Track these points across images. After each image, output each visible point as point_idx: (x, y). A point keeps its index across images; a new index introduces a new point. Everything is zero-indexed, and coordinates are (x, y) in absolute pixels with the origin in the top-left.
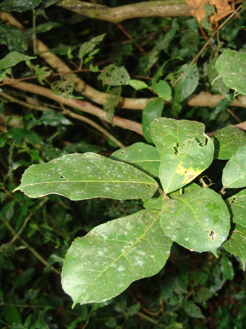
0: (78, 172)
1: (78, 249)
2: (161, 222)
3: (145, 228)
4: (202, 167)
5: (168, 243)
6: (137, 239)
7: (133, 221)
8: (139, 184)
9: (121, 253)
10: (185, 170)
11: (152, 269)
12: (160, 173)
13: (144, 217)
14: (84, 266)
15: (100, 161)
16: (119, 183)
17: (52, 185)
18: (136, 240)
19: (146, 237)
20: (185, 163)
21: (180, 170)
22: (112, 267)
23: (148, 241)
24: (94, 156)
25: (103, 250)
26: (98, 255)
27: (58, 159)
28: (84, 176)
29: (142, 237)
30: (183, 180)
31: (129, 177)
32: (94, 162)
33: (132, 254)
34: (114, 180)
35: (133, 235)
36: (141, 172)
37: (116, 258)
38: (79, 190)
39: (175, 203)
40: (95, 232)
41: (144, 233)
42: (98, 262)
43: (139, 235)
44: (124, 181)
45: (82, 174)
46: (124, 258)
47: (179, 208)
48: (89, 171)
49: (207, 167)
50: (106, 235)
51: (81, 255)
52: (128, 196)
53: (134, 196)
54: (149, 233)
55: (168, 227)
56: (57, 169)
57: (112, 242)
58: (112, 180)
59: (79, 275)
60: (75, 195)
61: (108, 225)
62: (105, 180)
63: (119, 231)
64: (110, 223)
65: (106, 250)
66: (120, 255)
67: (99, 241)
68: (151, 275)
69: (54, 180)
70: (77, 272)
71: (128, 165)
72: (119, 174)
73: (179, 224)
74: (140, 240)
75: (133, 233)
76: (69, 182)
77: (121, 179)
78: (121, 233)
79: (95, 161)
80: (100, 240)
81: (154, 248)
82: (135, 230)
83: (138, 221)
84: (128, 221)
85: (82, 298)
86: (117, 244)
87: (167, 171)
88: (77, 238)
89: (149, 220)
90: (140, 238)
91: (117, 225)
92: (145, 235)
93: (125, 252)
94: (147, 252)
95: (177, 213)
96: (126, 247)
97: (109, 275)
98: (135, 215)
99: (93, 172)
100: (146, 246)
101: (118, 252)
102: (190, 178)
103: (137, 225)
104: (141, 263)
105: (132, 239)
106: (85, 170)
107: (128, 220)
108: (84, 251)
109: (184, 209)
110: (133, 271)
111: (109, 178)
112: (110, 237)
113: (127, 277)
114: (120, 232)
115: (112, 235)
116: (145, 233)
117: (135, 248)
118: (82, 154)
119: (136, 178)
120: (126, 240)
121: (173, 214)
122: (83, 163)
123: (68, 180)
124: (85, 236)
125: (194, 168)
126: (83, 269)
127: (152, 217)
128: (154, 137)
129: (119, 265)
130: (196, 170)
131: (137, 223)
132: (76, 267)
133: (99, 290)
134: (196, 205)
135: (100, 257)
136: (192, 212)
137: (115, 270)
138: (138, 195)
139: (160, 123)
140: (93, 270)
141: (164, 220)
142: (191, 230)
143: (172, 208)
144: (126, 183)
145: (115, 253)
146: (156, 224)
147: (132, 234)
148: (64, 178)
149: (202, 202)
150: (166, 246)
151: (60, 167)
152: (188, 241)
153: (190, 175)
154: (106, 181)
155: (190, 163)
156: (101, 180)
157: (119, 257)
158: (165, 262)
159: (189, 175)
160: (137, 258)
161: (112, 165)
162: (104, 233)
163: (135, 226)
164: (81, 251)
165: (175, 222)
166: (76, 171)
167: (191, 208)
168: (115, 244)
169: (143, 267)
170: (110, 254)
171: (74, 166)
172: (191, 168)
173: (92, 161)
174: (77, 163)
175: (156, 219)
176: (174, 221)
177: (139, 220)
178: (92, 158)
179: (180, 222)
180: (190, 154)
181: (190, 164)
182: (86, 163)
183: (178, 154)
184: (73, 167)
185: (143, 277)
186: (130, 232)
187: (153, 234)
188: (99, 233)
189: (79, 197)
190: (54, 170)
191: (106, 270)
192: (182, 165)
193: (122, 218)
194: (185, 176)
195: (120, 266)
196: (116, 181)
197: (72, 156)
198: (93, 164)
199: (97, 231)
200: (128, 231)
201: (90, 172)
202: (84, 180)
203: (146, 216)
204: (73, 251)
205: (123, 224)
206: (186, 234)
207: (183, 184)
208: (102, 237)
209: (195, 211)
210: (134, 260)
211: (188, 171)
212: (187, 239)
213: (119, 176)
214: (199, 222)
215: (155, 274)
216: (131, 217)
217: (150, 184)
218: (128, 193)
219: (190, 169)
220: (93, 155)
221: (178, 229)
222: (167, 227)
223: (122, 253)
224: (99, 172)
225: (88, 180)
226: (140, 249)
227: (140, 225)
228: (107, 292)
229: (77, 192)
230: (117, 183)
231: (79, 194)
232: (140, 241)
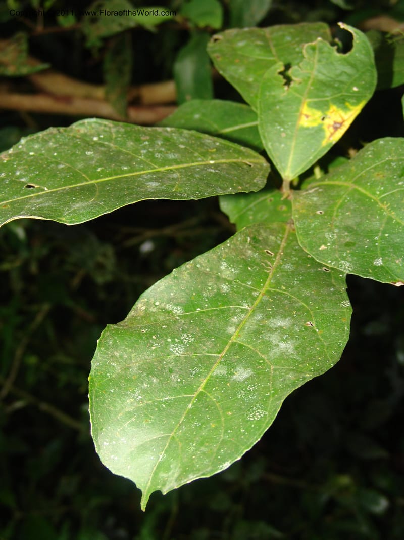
0: (69, 168)
1: (117, 354)
2: (301, 241)
3: (266, 264)
4: (357, 98)
5: (335, 284)
6: (255, 294)
7: (233, 255)
8: (224, 165)
9: (229, 336)
10: (318, 114)
11: (321, 353)
12: (264, 137)
13: (256, 242)
14: (144, 391)
15: (114, 134)
16: (177, 169)
17: (9, 206)
18: (254, 298)
19: (278, 284)
20: (316, 100)
21: (309, 117)
22: (217, 377)
23: (286, 293)
24: (98, 126)
25: (182, 340)
26: (172, 356)
27: (11, 151)
28: (85, 173)
29: (266, 287)
30: (323, 137)
31: (196, 154)
32: (100, 139)
33: (257, 333)
34: (163, 165)
35: (244, 287)
36: (219, 142)
37: (219, 353)
38: (82, 200)
39: (319, 193)
40: (147, 304)
41: (267, 278)
42: (177, 373)
43: (258, 285)
44: (186, 163)
45: (80, 170)
46: (241, 346)
47: (333, 200)
48: (96, 160)
49: (369, 96)
50: (177, 305)
51: (129, 368)
52: (209, 190)
53: (224, 190)
54: (280, 274)
55: (323, 247)
56: (14, 173)
57: (196, 316)
58: (156, 167)
59: (137, 418)
60: (75, 211)
61: (175, 278)
62: (140, 171)
63: (206, 286)
64: (180, 273)
65: (187, 338)
66: (226, 342)
67: (163, 323)
68: (325, 370)
69: (12, 196)
70: (129, 412)
71: (186, 132)
72: (169, 152)
73: (346, 234)
74: (264, 294)
75: (242, 282)
76: (51, 192)
77: (178, 160)
78: (212, 289)
79: (102, 136)
80: (167, 320)
81: (307, 304)
82: (244, 275)
83: (244, 255)
84: (220, 259)
85: (162, 475)
86: (210, 317)
87: (278, 127)
88: (106, 329)
89: (269, 246)
90: (264, 290)
91: (197, 273)
92: (272, 281)
93: (238, 330)
94: (293, 318)
95: (332, 211)
96: (235, 319)
97: (217, 398)
98: (234, 241)
99: (106, 160)
100: (284, 305)
101: (221, 338)
102: (336, 129)
103: (246, 263)
104: (287, 346)
105: (244, 297)
106: (83, 161)
107: (221, 255)
108: (133, 355)
109: (346, 199)
110: (275, 370)
111: (148, 165)
112: (189, 306)
113: (267, 389)
114: (210, 288)
115: (192, 301)
116: (270, 276)
117: (259, 316)
118: (68, 128)
119: (212, 153)
120: (231, 303)
121: (324, 215)
122: (76, 146)
123: (46, 189)
124: (126, 320)
125: (341, 103)
126: (142, 401)
127: (273, 238)
128: (224, 70)
129: (234, 367)
130: (346, 109)
131: (243, 259)
132: (123, 402)
133: (202, 444)
134: (374, 181)
135: (177, 360)
136: (370, 199)
137: (227, 382)
138: (233, 186)
139: (228, 41)
140: (170, 395)
141: (308, 234)
142: (381, 240)
143: (316, 205)
144: (192, 167)
145: (212, 341)
146: (289, 251)
147: (241, 286)
148: (36, 187)
149: (386, 171)
150: (334, 293)
151: (19, 168)
152: (382, 267)
153: (335, 123)
154: (142, 172)
155: (327, 97)
156: (130, 171)
157: (227, 348)
158: (347, 329)
159: (332, 123)
160: (274, 338)
161: (148, 138)
162: (169, 301)
163: (241, 266)
164: (126, 356)
165: (336, 231)
166: (61, 166)
167: (364, 191)
168: (205, 319)
169: (298, 354)
170: (201, 346)
171: (54, 157)
172: (334, 108)
173: (95, 139)
174: (59, 150)
175: (283, 240)
176: (331, 231)
177: (246, 252)
178: (93, 131)
179: (348, 229)
180: (321, 77)
181: (328, 99)
182: (83, 144)
183: (292, 84)
184: (53, 160)
185: (309, 377)
186: (233, 283)
187: (290, 273)
188: (157, 303)
189: (87, 214)
190: (7, 175)
191: (204, 388)
192: (311, 106)
193: (205, 254)
194: (325, 127)
195: (238, 368)
196: (167, 168)
197: (43, 138)
198: (100, 144)
199: (152, 300)
200: (228, 281)
201: (97, 162)
202: (87, 181)
203: (260, 239)
204: (105, 362)
205: (211, 269)
206: (372, 251)
207: (324, 148)
208: (168, 312)
209: (374, 194)
210: (268, 345)
211: (329, 113)
212: (379, 262)
213: (171, 156)
214: (393, 217)
215: (333, 363)
216: (227, 247)
217: (250, 162)
218: (208, 185)
219: (331, 110)
220: (93, 125)
221: (348, 245)
222: (320, 247)
223: (232, 335)
224: (118, 156)
225: (97, 179)
226: (274, 315)
227: (254, 262)
228: (224, 442)
229: (77, 206)
230: (171, 170)
231: (84, 208)
232: (266, 298)
